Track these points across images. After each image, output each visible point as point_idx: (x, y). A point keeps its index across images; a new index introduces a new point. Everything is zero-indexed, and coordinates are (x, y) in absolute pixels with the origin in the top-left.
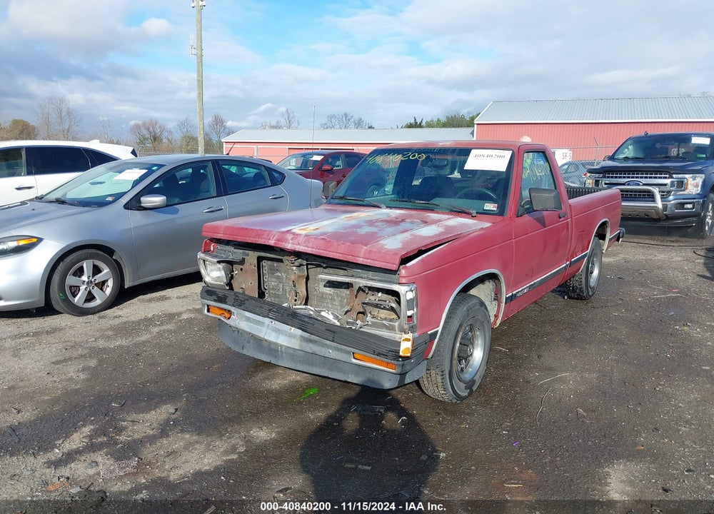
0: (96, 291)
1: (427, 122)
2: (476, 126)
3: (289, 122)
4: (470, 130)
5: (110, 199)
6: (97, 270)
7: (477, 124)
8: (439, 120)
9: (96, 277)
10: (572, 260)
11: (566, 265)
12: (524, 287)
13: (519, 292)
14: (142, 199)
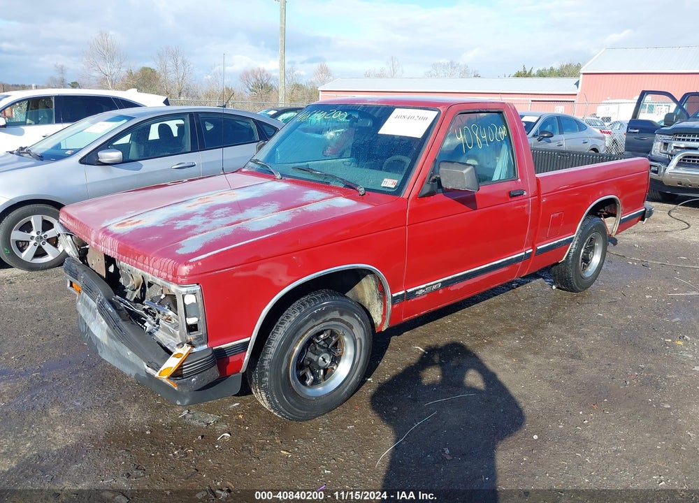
0: (47, 247)
1: (539, 71)
2: (581, 76)
3: (394, 70)
4: (575, 80)
5: (69, 152)
6: (47, 226)
7: (584, 74)
8: (552, 69)
9: (47, 233)
10: (538, 248)
11: (523, 253)
12: (432, 283)
13: (420, 289)
14: (100, 154)
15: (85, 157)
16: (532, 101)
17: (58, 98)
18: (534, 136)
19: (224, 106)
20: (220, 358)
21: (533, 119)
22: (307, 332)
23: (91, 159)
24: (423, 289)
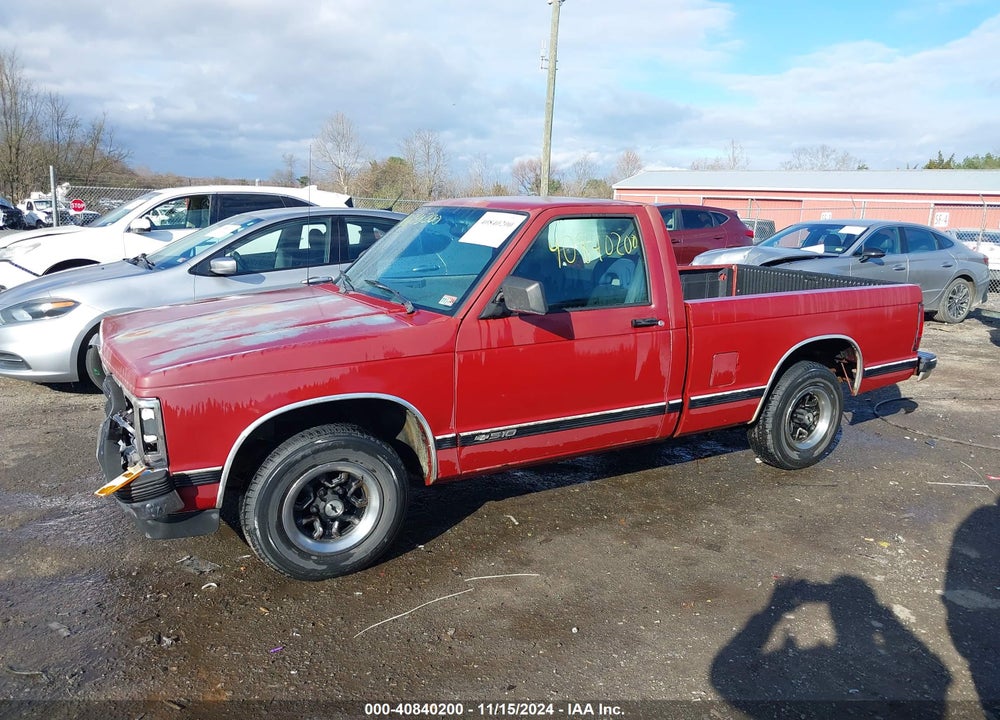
3: (734, 159)
5: (181, 261)
8: (989, 156)
10: (692, 398)
11: (664, 404)
12: (501, 428)
13: (481, 434)
14: (212, 262)
15: (196, 265)
16: (936, 204)
17: (217, 197)
18: (856, 254)
19: (390, 209)
20: (178, 484)
21: (856, 231)
22: (306, 471)
23: (202, 270)
24: (486, 434)
